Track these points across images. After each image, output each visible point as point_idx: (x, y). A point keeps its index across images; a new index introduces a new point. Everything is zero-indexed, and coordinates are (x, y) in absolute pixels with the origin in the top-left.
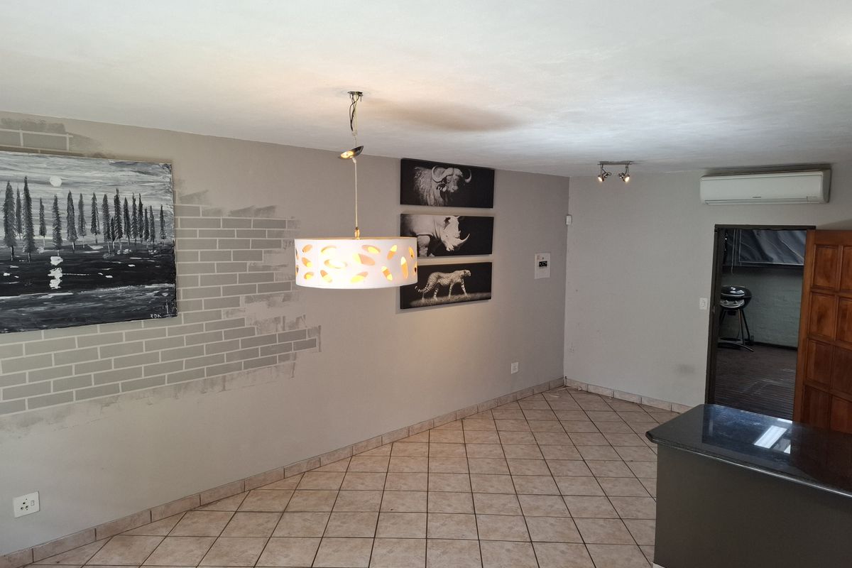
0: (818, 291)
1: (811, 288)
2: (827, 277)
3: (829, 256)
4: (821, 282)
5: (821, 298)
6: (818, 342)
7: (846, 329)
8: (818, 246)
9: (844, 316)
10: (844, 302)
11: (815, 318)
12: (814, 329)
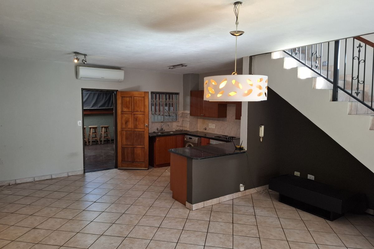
0: (125, 113)
1: (121, 112)
2: (128, 108)
3: (128, 101)
4: (125, 110)
5: (126, 115)
6: (126, 131)
7: (138, 124)
8: (122, 97)
9: (136, 120)
10: (136, 115)
11: (124, 122)
12: (124, 126)
